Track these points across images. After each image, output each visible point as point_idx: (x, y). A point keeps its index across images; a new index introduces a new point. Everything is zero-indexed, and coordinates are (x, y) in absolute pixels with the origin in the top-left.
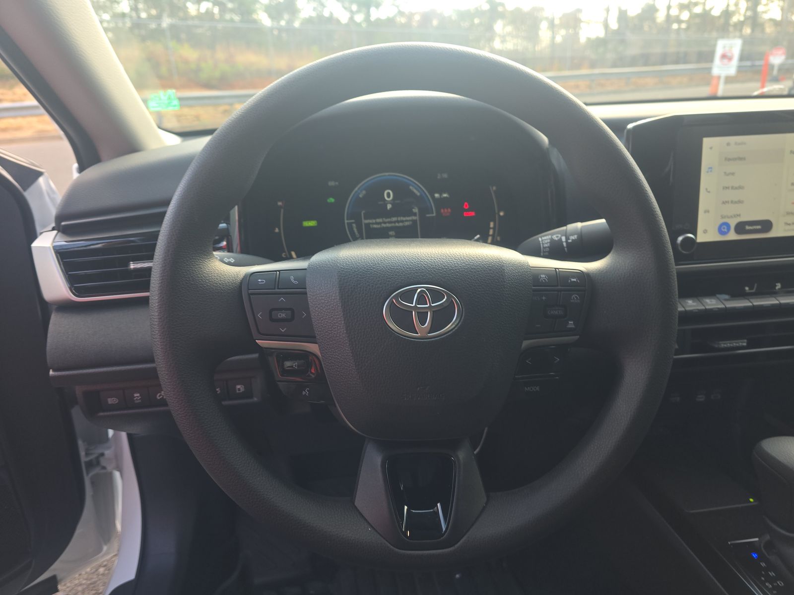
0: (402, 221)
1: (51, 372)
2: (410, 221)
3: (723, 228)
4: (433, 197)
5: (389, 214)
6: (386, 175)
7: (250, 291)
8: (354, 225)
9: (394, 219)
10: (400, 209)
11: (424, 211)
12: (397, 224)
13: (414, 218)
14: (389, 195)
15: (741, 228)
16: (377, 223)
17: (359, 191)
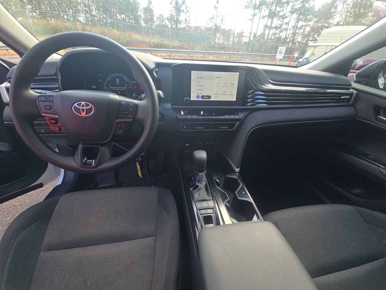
0: (122, 89)
1: (5, 122)
2: (124, 88)
3: (198, 97)
4: (131, 82)
5: (118, 86)
6: (117, 74)
7: (39, 101)
8: (107, 88)
9: (119, 88)
10: (121, 85)
11: (128, 86)
12: (120, 89)
13: (125, 88)
14: (118, 80)
15: (202, 97)
16: (114, 88)
17: (109, 78)
